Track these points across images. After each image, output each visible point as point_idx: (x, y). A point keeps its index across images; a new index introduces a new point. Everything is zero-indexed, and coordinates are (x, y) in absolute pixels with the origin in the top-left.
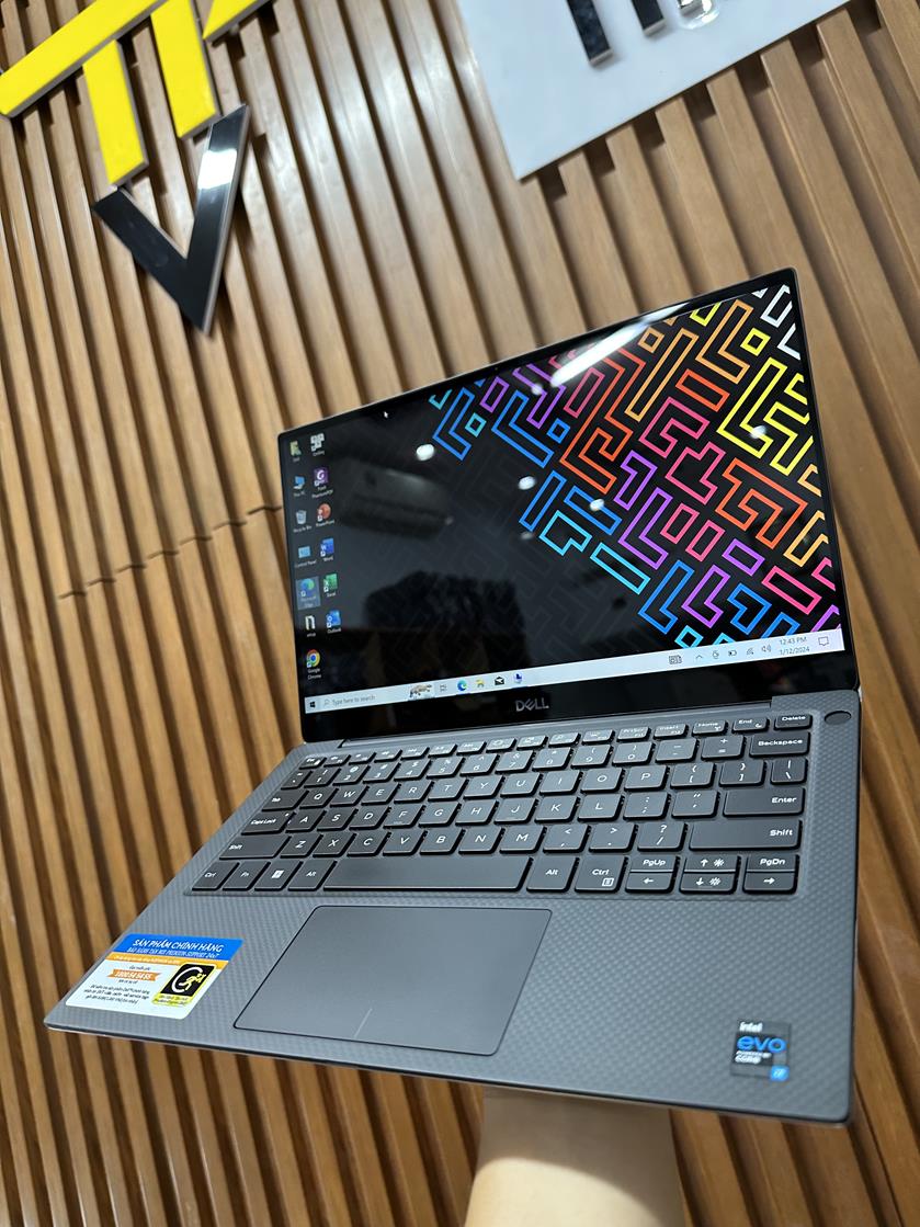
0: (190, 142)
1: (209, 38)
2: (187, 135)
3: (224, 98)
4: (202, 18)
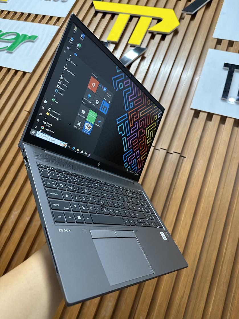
0: (129, 46)
1: (149, 31)
2: (130, 44)
3: (143, 44)
4: (151, 26)
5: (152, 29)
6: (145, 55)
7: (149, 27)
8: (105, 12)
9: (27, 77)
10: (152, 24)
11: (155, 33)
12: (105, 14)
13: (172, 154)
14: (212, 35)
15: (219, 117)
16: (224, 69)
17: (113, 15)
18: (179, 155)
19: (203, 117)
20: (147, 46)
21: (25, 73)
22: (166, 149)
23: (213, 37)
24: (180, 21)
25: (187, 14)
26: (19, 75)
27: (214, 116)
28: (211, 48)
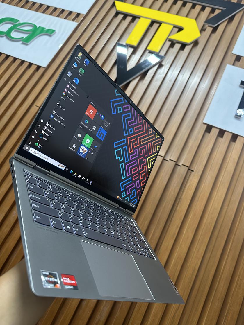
1: (169, 38)
3: (162, 51)
4: (171, 34)
5: (172, 37)
6: (163, 63)
7: (169, 35)
8: (126, 13)
9: (41, 71)
10: (173, 32)
11: (175, 42)
12: (126, 15)
13: (180, 166)
14: (232, 51)
15: (231, 135)
16: (240, 87)
17: (135, 18)
18: (187, 168)
19: (214, 132)
20: (165, 54)
21: (39, 67)
22: (175, 160)
23: (233, 52)
24: (201, 32)
25: (209, 26)
26: (33, 68)
27: (226, 133)
28: (230, 64)
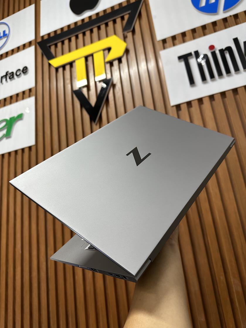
1: (106, 62)
2: (97, 81)
3: (108, 75)
4: (105, 57)
5: (108, 59)
6: (114, 83)
7: (104, 59)
8: (63, 65)
9: (34, 149)
10: (105, 54)
12: (64, 67)
14: (156, 39)
15: (197, 102)
16: (180, 62)
17: (71, 64)
21: (30, 148)
24: (125, 41)
27: (192, 102)
